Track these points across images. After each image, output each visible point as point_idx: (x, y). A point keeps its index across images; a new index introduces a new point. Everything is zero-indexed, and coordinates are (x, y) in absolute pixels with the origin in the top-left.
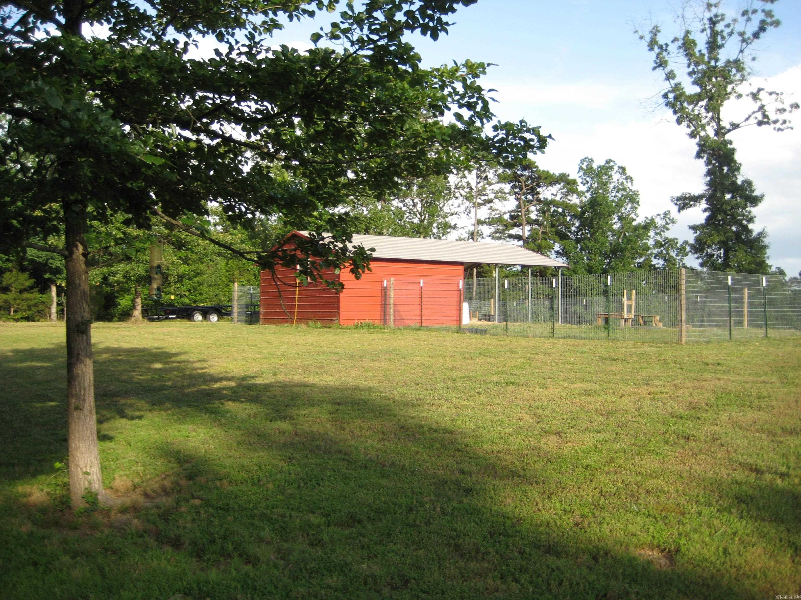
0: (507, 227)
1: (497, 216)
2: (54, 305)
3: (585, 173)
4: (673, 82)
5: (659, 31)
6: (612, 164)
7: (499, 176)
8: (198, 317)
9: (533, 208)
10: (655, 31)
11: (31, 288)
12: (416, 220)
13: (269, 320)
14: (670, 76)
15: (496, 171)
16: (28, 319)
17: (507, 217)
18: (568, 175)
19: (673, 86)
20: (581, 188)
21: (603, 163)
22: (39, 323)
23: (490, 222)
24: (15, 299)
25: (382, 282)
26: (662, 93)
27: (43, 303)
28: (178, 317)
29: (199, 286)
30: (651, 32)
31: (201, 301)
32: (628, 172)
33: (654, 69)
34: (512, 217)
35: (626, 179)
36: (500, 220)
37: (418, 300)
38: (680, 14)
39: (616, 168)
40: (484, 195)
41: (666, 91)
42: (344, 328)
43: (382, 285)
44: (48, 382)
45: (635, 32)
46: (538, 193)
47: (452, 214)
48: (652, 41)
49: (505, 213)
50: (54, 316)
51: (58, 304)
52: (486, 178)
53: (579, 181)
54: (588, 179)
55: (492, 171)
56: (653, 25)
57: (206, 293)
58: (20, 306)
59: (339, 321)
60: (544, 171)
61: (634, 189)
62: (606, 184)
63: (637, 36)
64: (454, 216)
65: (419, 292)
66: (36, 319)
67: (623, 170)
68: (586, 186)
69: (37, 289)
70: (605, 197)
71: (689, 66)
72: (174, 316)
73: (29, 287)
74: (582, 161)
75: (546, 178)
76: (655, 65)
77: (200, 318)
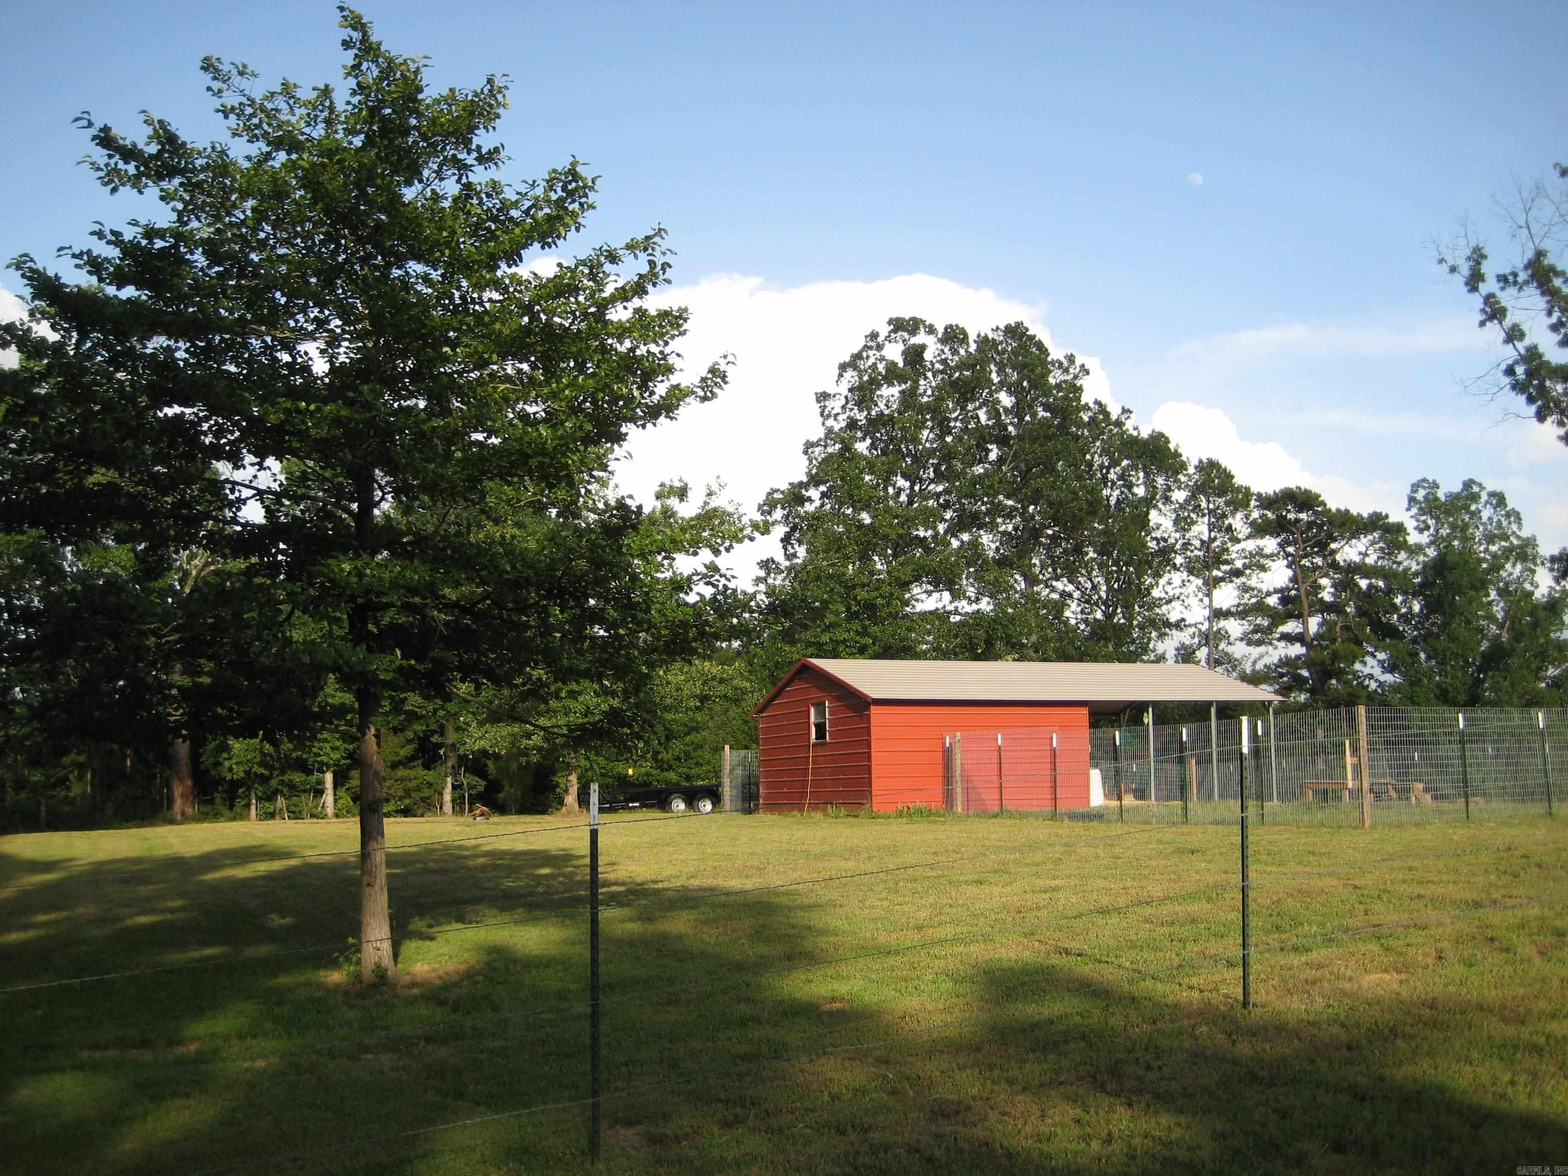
0: (1277, 618)
1: (1254, 600)
2: (448, 789)
3: (1422, 511)
4: (1521, 346)
5: (1484, 257)
6: (1476, 489)
7: (1253, 524)
8: (679, 805)
9: (1324, 582)
10: (1478, 256)
11: (411, 759)
12: (1099, 615)
13: (774, 806)
14: (1514, 335)
15: (1247, 517)
16: (406, 812)
17: (1273, 601)
18: (1387, 516)
19: (1523, 352)
20: (1414, 538)
21: (1457, 488)
22: (427, 818)
23: (1242, 613)
25: (943, 739)
26: (1503, 367)
27: (430, 785)
28: (643, 806)
29: (695, 750)
30: (1469, 259)
31: (699, 777)
32: (1511, 504)
33: (1482, 324)
34: (1285, 600)
35: (1508, 515)
36: (1260, 608)
37: (996, 766)
38: (1523, 223)
39: (1484, 497)
40: (1226, 562)
41: (1510, 362)
42: (879, 817)
43: (944, 743)
45: (1441, 261)
46: (1334, 552)
47: (1169, 601)
48: (1472, 275)
49: (1269, 594)
50: (448, 807)
51: (454, 787)
52: (1229, 529)
53: (1410, 525)
54: (1431, 522)
55: (1239, 515)
56: (1473, 244)
58: (392, 791)
59: (871, 806)
60: (1338, 510)
61: (1524, 534)
62: (1465, 527)
63: (1445, 268)
64: (1175, 604)
65: (996, 754)
66: (419, 812)
67: (1499, 499)
68: (1426, 533)
69: (420, 762)
70: (1467, 554)
71: (1550, 314)
72: (637, 804)
73: (407, 757)
74: (1415, 487)
75: (1343, 524)
76: (1483, 317)
77: (682, 806)
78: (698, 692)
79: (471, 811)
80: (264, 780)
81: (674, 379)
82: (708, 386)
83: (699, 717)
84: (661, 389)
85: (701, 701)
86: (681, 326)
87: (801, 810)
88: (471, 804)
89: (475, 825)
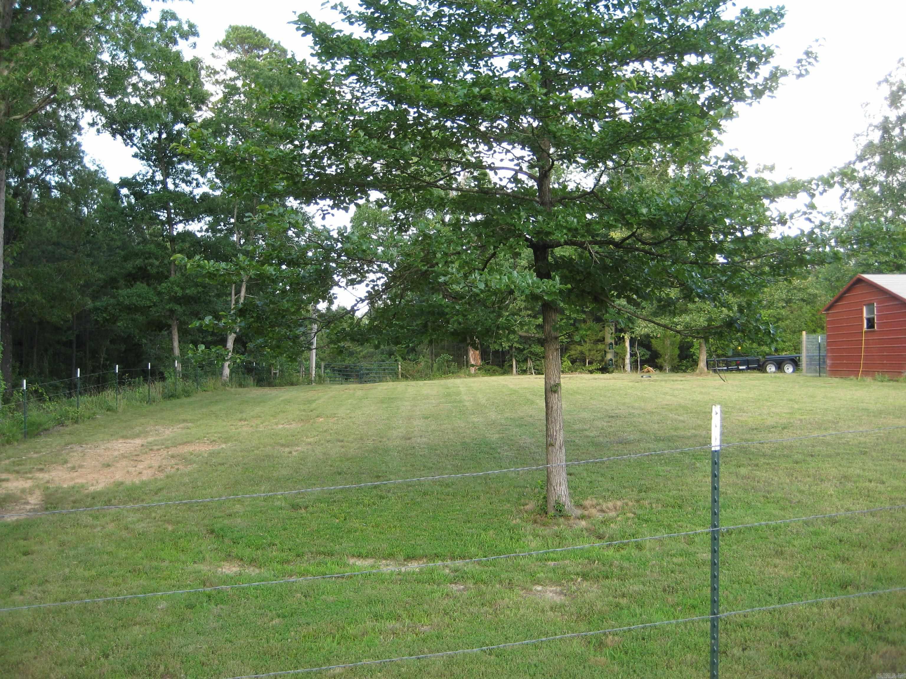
2: (628, 356)
8: (771, 368)
13: (836, 371)
16: (604, 370)
22: (614, 375)
24: (590, 350)
28: (748, 368)
31: (783, 350)
44: (582, 430)
50: (628, 367)
51: (631, 355)
57: (790, 340)
58: (594, 358)
72: (744, 367)
77: (773, 369)
78: (784, 297)
79: (641, 369)
80: (520, 351)
81: (774, 62)
82: (802, 66)
83: (783, 312)
84: (764, 71)
85: (786, 303)
86: (779, 20)
87: (857, 375)
88: (641, 365)
89: (641, 381)
